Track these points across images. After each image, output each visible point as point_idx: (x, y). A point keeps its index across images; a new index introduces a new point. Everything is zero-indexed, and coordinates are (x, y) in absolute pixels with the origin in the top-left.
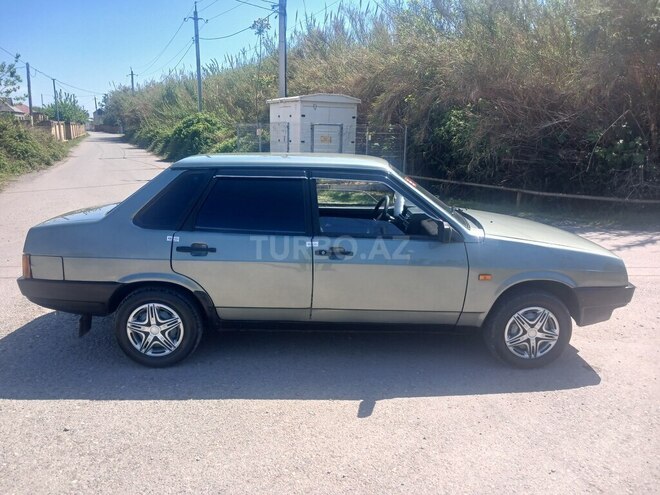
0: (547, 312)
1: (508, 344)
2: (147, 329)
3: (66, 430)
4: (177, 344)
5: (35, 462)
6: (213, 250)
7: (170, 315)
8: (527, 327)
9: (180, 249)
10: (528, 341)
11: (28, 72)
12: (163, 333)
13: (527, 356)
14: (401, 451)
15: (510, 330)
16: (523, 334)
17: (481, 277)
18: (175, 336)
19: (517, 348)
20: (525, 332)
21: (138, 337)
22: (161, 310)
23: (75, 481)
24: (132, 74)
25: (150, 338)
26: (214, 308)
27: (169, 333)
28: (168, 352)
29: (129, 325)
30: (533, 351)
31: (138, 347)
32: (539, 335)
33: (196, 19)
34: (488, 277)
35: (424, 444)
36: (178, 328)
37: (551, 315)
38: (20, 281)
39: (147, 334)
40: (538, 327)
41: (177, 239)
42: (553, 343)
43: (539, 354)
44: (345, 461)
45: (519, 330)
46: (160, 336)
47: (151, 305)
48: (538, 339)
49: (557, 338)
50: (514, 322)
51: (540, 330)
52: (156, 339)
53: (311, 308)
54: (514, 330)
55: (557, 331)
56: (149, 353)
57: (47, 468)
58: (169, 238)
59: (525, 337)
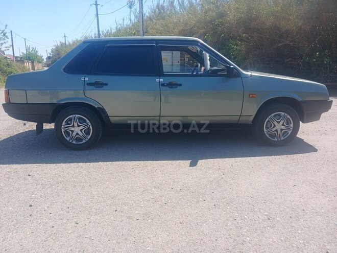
0: (286, 115)
1: (266, 133)
2: (72, 129)
3: (29, 175)
4: (89, 137)
5: (12, 188)
6: (106, 84)
7: (85, 121)
8: (276, 124)
9: (89, 84)
10: (276, 131)
11: (12, 35)
12: (81, 131)
13: (276, 139)
14: (211, 179)
15: (266, 125)
16: (274, 127)
17: (251, 96)
18: (87, 132)
19: (270, 135)
20: (275, 126)
21: (67, 133)
22: (80, 119)
23: (33, 195)
24: (65, 37)
25: (74, 134)
26: (108, 117)
27: (84, 131)
28: (84, 141)
29: (63, 127)
30: (279, 137)
31: (68, 139)
32: (283, 127)
33: (96, 5)
34: (254, 96)
35: (223, 176)
36: (89, 128)
37: (289, 117)
38: (3, 105)
39: (73, 131)
40: (281, 123)
41: (87, 79)
42: (290, 132)
43: (282, 138)
44: (181, 183)
45: (271, 125)
46: (80, 133)
47: (74, 116)
48: (281, 130)
49: (292, 129)
50: (268, 121)
51: (283, 125)
52: (77, 134)
53: (160, 116)
54: (269, 125)
55: (292, 125)
56: (74, 142)
57: (18, 190)
58: (82, 79)
59: (275, 129)
